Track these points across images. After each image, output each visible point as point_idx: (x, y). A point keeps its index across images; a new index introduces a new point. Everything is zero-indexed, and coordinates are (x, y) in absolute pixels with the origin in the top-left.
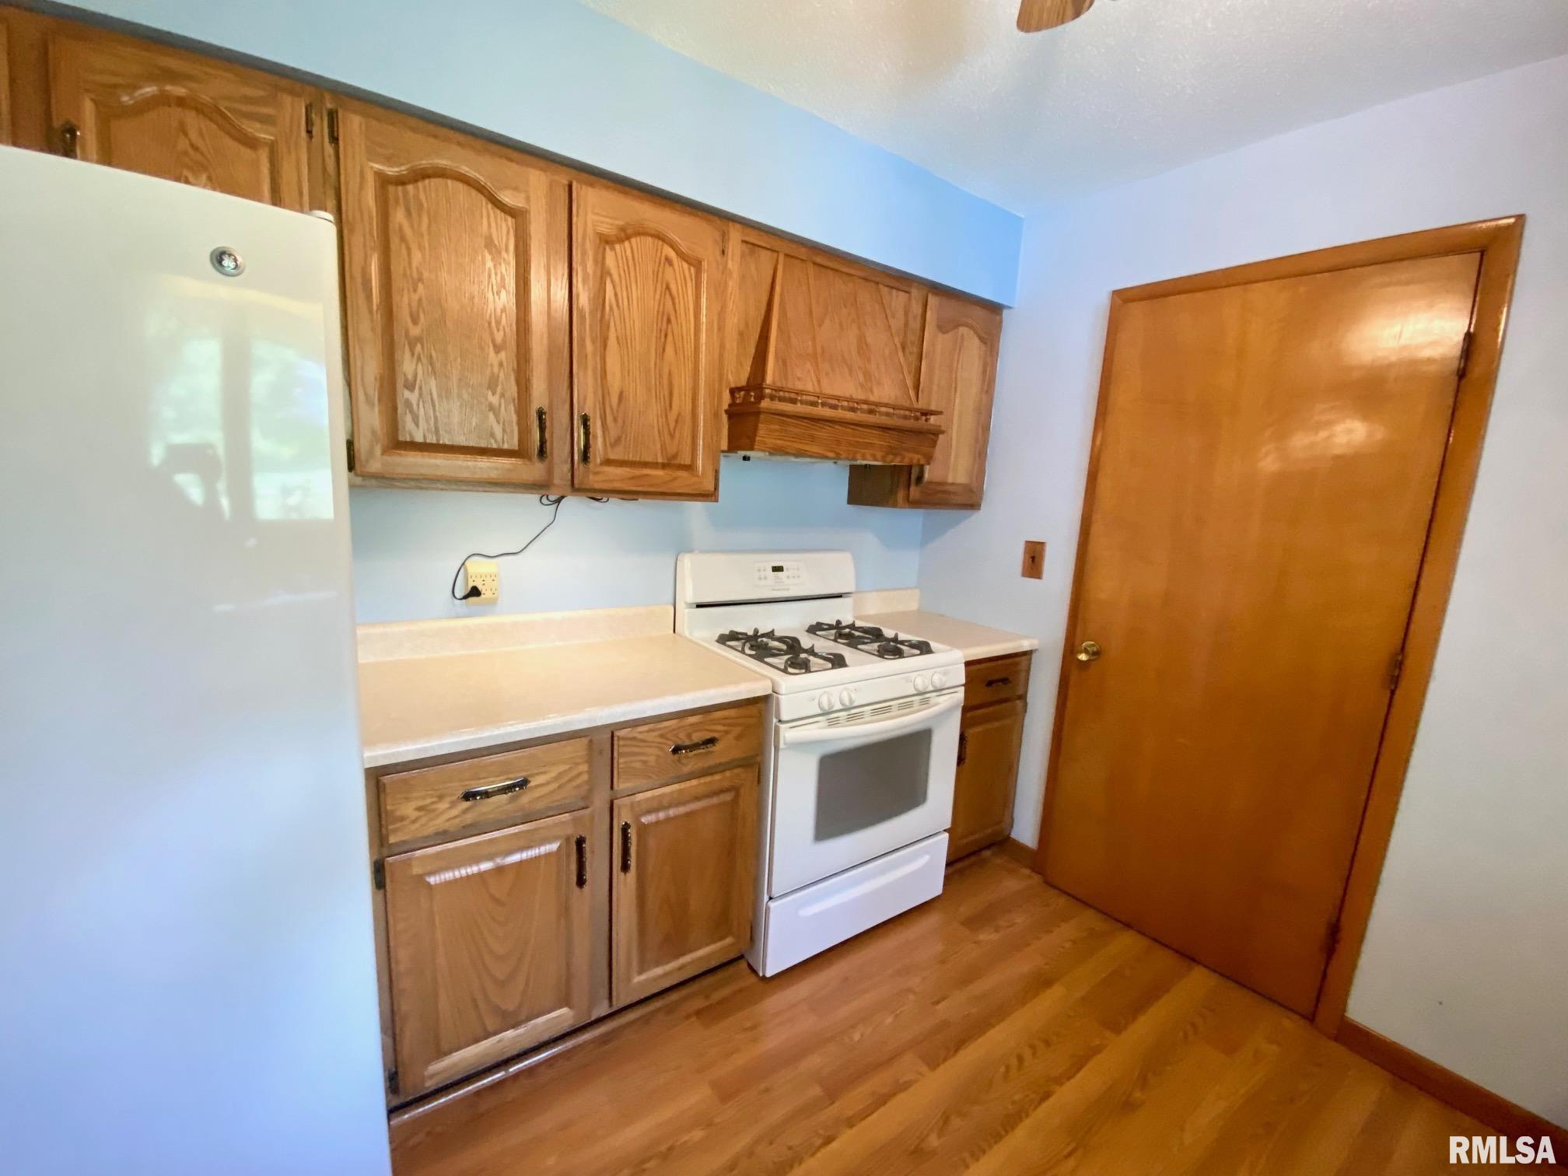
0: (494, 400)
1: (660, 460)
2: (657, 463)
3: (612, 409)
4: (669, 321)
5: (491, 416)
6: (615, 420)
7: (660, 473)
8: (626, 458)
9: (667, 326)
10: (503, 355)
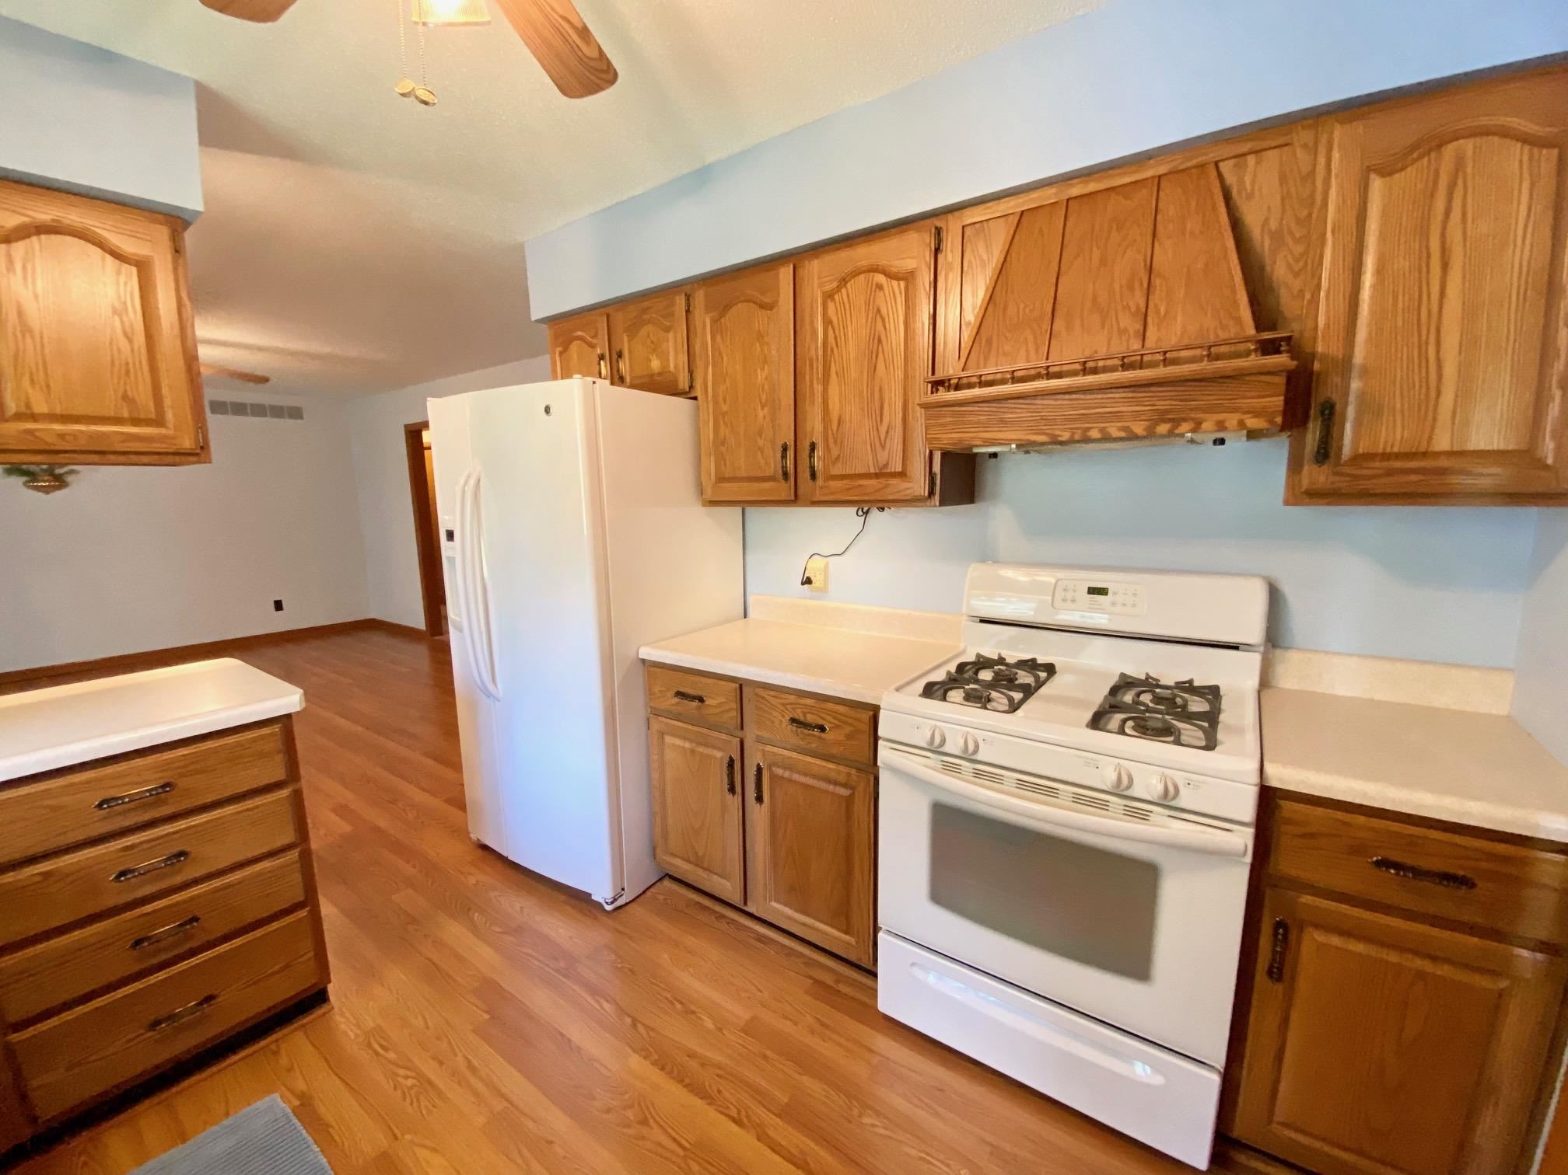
0: (760, 442)
1: (872, 471)
2: (871, 474)
3: (833, 434)
4: (880, 341)
5: (759, 454)
6: (835, 442)
7: (873, 482)
8: (844, 473)
9: (878, 345)
10: (766, 410)
